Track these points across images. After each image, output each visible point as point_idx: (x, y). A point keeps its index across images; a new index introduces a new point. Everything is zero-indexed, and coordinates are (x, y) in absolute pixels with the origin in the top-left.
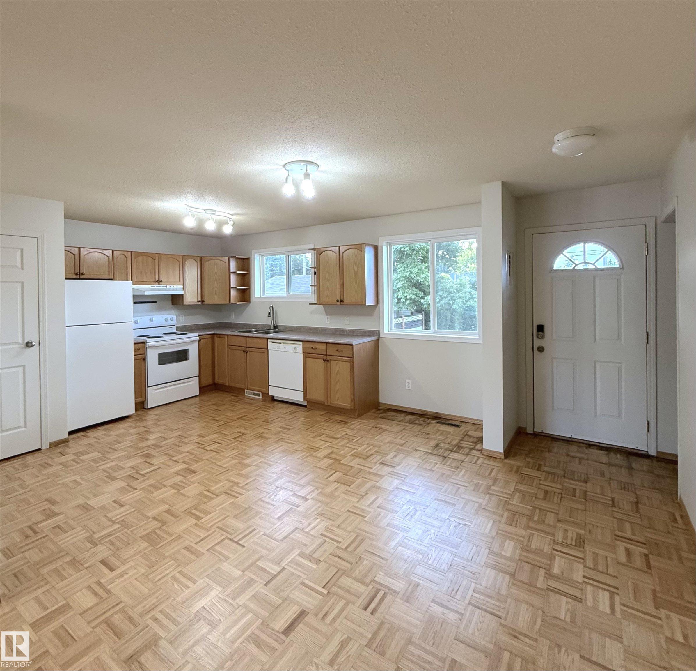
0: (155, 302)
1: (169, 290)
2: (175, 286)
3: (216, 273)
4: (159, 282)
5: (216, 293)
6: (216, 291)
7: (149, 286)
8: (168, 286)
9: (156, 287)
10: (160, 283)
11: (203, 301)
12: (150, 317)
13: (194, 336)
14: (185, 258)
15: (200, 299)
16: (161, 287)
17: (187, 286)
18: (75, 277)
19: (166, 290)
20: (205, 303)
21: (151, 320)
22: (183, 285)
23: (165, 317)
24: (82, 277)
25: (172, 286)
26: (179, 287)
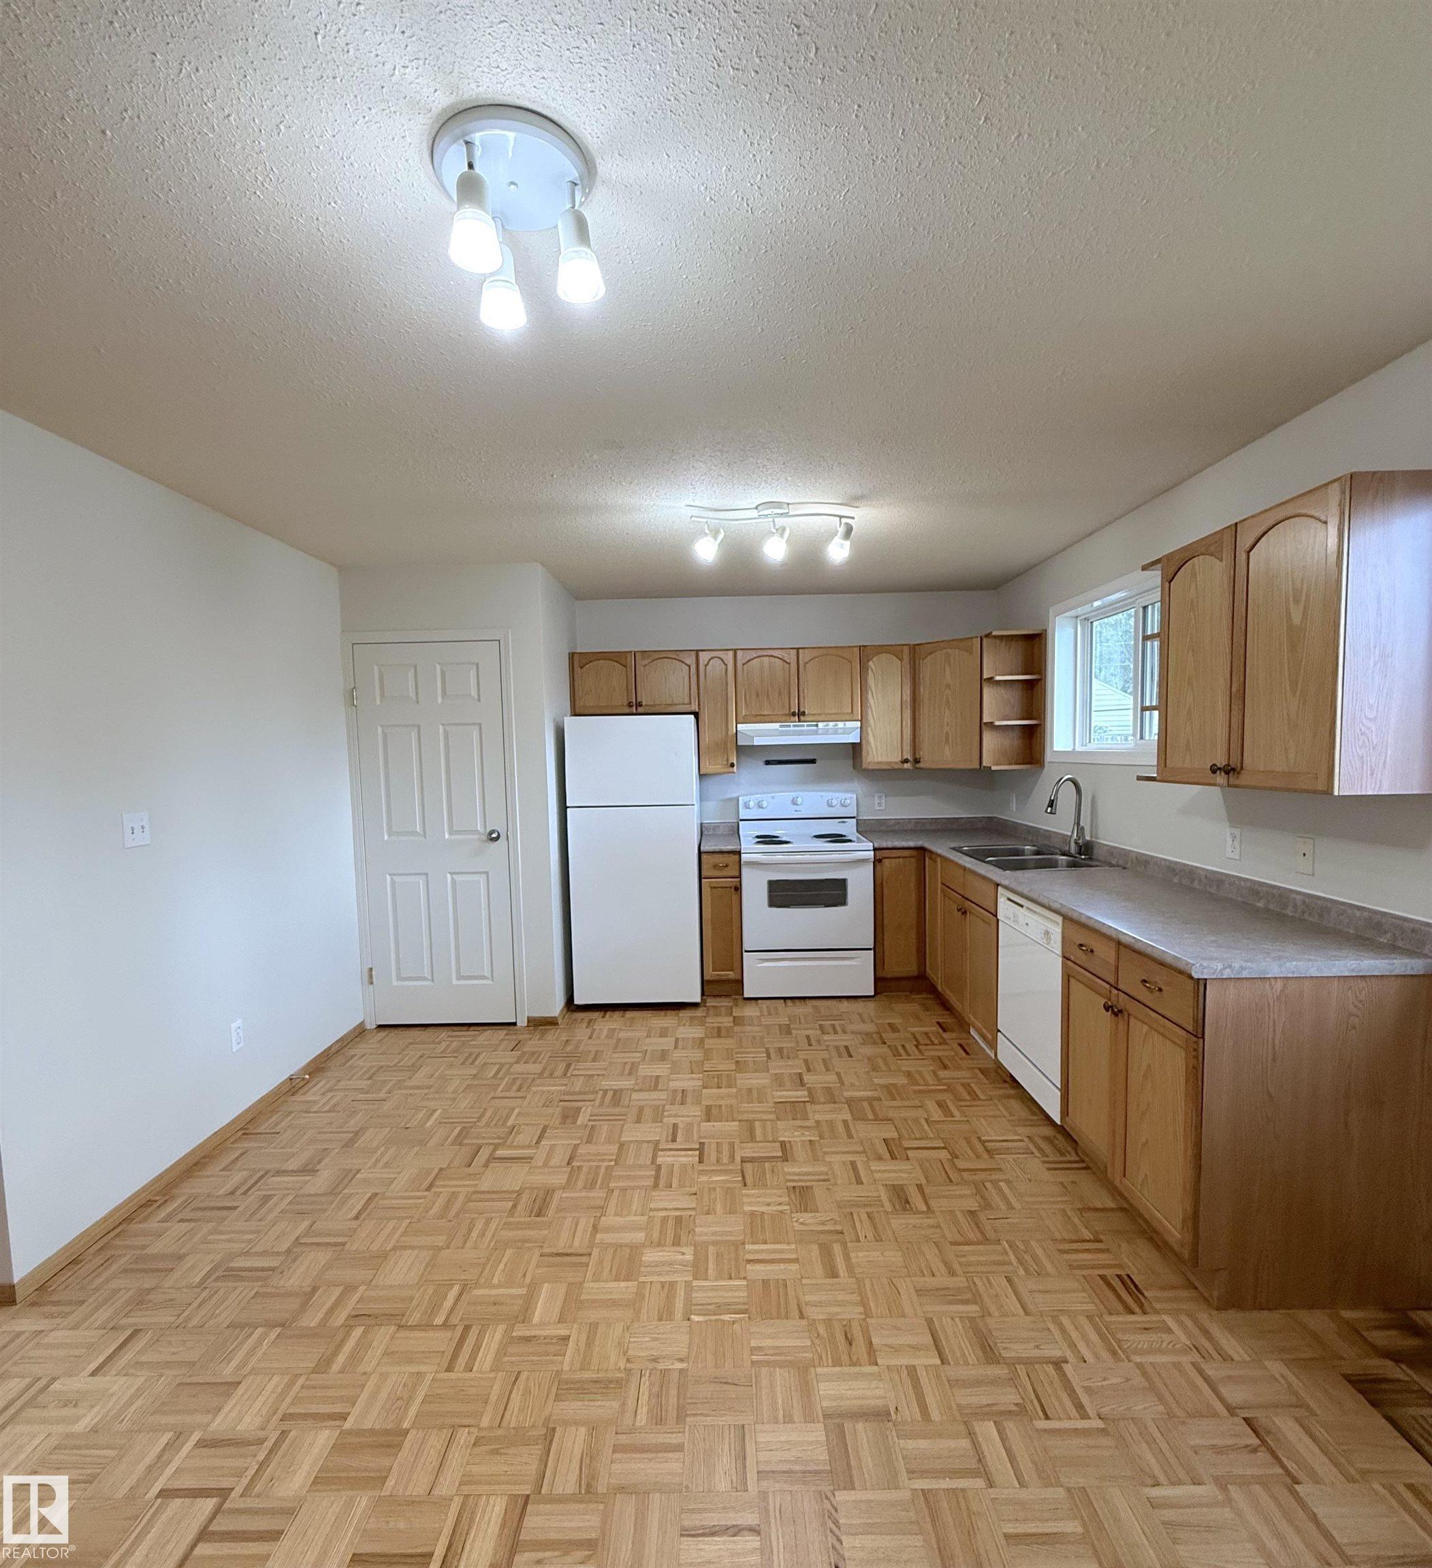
0: (813, 761)
1: (826, 732)
2: (841, 725)
3: (948, 686)
4: (800, 715)
5: (947, 739)
6: (947, 733)
7: (776, 726)
8: (821, 725)
9: (792, 726)
10: (802, 718)
11: (917, 761)
12: (794, 794)
13: (864, 849)
14: (865, 654)
15: (908, 756)
16: (805, 726)
17: (871, 721)
18: (627, 710)
19: (816, 733)
20: (921, 765)
21: (794, 803)
22: (861, 721)
23: (828, 795)
24: (640, 710)
25: (831, 724)
26: (850, 724)
